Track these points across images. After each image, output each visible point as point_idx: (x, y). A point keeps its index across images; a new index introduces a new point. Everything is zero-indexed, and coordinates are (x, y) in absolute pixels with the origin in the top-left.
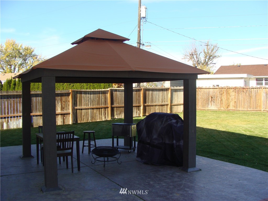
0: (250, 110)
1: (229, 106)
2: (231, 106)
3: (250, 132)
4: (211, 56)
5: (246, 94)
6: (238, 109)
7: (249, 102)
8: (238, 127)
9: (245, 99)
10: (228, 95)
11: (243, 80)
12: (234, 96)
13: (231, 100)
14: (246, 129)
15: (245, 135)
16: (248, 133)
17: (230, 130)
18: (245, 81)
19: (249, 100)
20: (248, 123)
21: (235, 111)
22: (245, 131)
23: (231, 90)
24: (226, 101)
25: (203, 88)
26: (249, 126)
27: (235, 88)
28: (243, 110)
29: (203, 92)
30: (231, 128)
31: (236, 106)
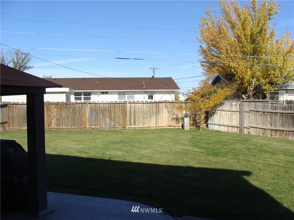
0: (74, 127)
1: (51, 124)
2: (53, 124)
3: (86, 153)
4: (22, 66)
5: (69, 110)
6: (61, 127)
7: (73, 119)
8: (69, 148)
9: (69, 116)
10: (49, 112)
11: (65, 95)
12: (56, 113)
13: (53, 117)
14: (80, 150)
15: (82, 158)
16: (84, 156)
17: (62, 153)
18: (67, 96)
19: (73, 116)
20: (78, 143)
21: (57, 129)
22: (79, 153)
23: (53, 106)
24: (47, 118)
25: (19, 104)
26: (81, 146)
27: (57, 104)
28: (67, 127)
29: (19, 109)
30: (62, 150)
31: (58, 123)
